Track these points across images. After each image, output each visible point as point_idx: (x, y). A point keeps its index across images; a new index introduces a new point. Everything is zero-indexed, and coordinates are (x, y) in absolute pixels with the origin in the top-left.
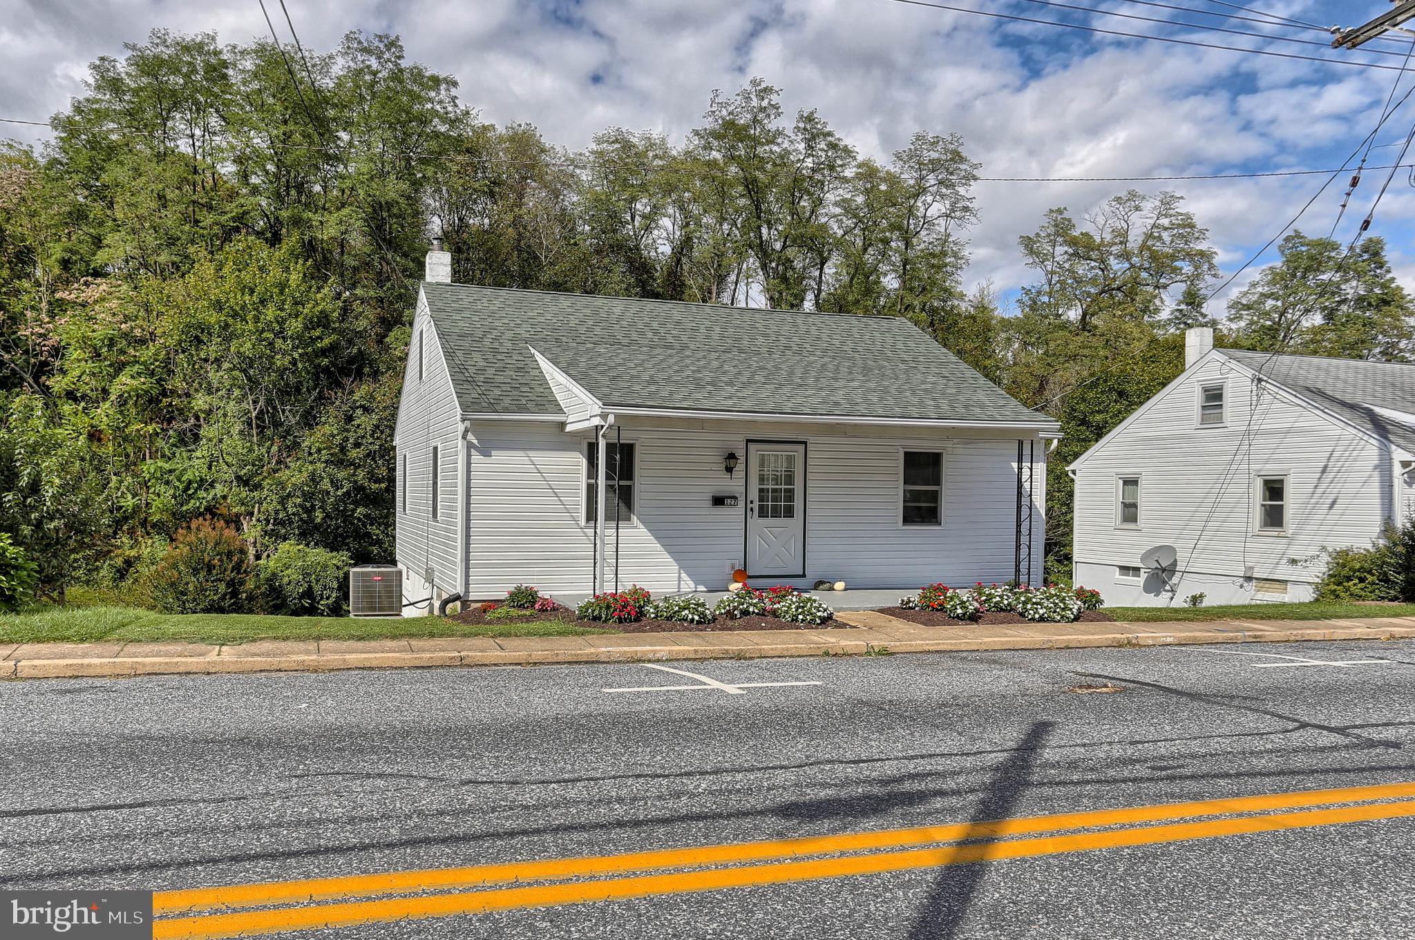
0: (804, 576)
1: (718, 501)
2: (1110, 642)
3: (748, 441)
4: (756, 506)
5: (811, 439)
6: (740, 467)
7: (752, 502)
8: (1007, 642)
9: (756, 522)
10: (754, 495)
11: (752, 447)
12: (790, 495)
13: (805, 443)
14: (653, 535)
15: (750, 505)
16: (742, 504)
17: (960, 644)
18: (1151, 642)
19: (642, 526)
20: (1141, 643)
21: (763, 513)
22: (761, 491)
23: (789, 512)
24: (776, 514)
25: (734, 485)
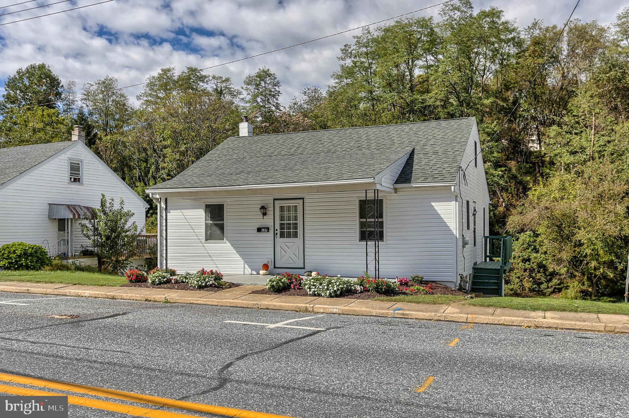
0: (304, 268)
1: (259, 230)
3: (274, 199)
4: (278, 232)
5: (306, 197)
6: (270, 212)
7: (277, 230)
9: (279, 240)
10: (278, 227)
11: (276, 202)
12: (296, 226)
13: (303, 199)
14: (232, 247)
15: (276, 232)
16: (272, 231)
19: (228, 242)
21: (282, 235)
22: (281, 224)
23: (295, 235)
24: (289, 236)
25: (268, 221)
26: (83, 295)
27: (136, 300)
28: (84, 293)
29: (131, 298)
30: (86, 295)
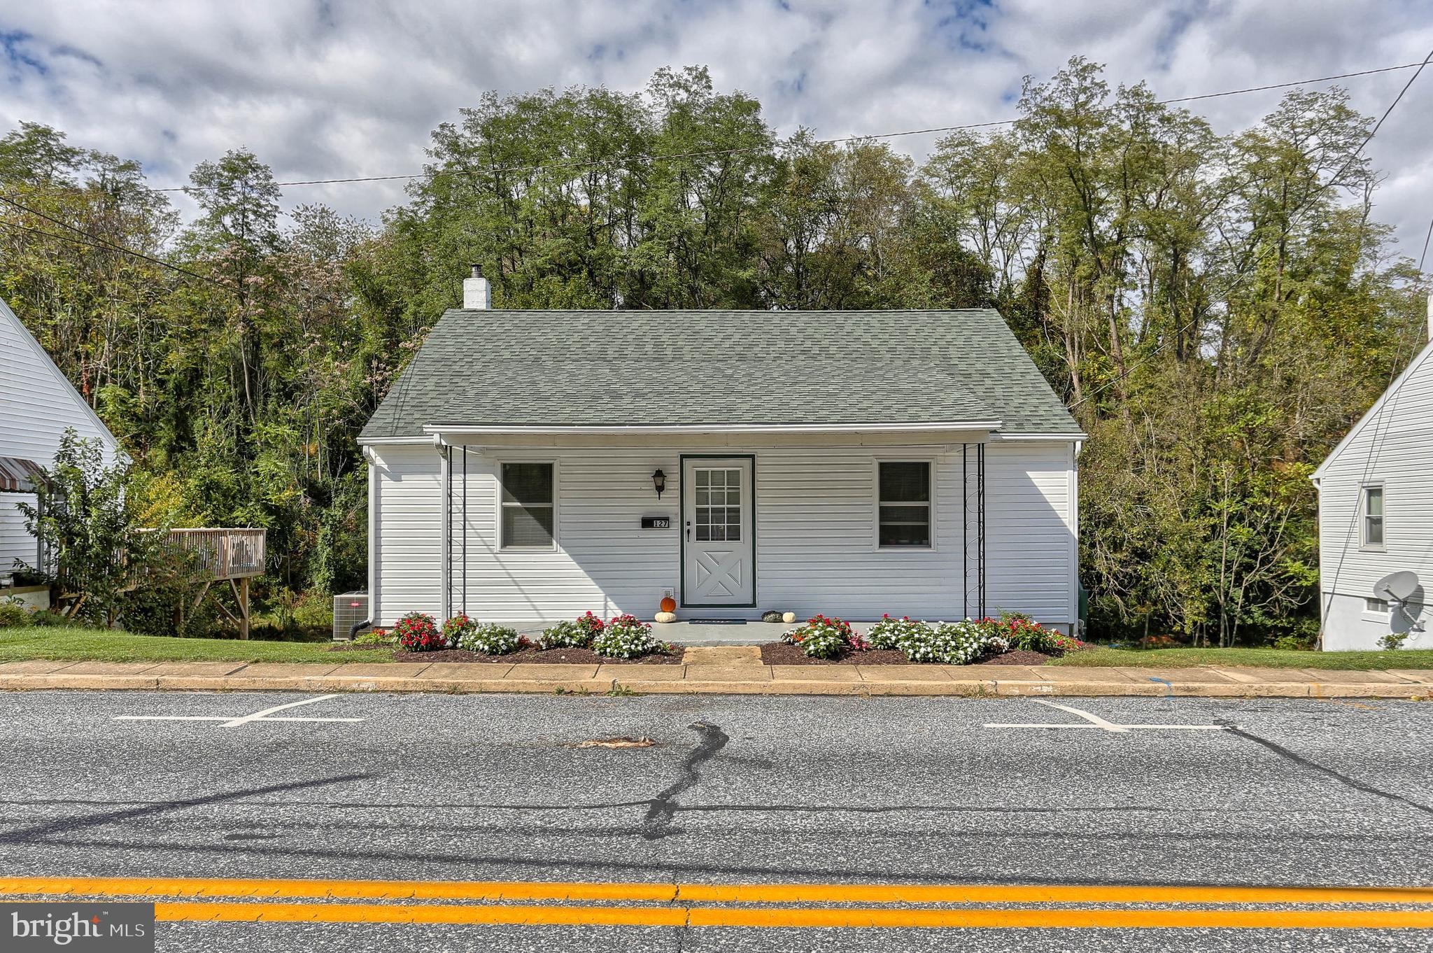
0: (754, 605)
1: (647, 523)
2: (953, 690)
3: (683, 457)
4: (693, 527)
5: (759, 453)
6: (672, 485)
7: (689, 524)
8: (802, 686)
9: (693, 545)
10: (691, 515)
11: (687, 462)
12: (734, 515)
13: (753, 457)
14: (575, 560)
15: (686, 528)
16: (676, 526)
17: (736, 686)
18: (1017, 692)
19: (562, 551)
20: (1001, 691)
21: (702, 535)
22: (698, 510)
23: (734, 535)
24: (718, 536)
25: (667, 504)
26: (355, 686)
27: (527, 693)
28: (359, 683)
29: (511, 689)
30: (364, 686)
